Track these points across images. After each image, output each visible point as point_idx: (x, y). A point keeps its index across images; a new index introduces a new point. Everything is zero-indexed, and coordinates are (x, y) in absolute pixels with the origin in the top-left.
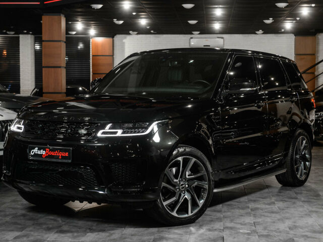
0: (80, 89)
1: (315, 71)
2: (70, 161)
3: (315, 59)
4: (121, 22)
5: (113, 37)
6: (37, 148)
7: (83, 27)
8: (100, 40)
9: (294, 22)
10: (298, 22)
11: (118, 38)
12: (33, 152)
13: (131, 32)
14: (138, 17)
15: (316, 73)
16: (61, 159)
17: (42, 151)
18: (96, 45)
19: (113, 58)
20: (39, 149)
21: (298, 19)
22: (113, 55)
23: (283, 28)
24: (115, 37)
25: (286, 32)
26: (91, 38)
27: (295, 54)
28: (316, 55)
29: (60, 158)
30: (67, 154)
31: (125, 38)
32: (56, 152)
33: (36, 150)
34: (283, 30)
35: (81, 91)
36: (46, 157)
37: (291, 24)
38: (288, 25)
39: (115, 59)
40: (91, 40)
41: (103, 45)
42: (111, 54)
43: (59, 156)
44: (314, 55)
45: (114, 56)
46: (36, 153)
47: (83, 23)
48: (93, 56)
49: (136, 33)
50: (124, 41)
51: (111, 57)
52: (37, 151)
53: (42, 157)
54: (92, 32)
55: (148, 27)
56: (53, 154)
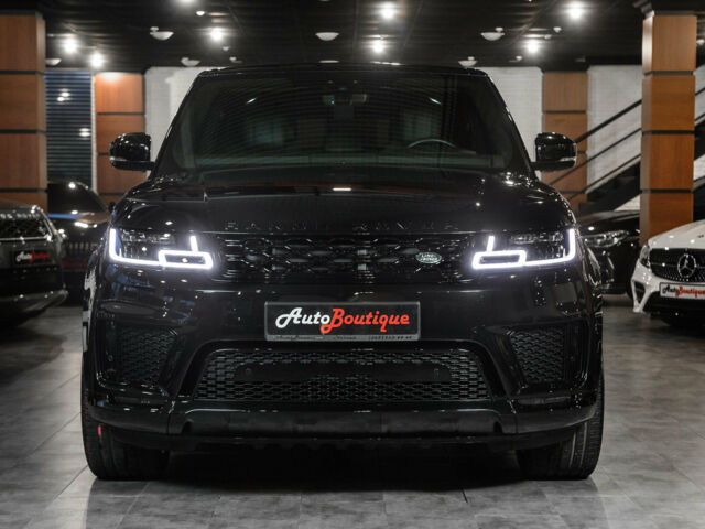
0: (72, 186)
1: (586, 148)
2: (415, 337)
3: (585, 122)
4: (167, 35)
5: (143, 72)
6: (299, 310)
7: (79, 46)
8: (114, 78)
9: (547, 36)
10: (556, 37)
11: (154, 74)
12: (282, 322)
13: (185, 61)
14: (206, 21)
15: (590, 153)
16: (386, 333)
17: (318, 315)
18: (105, 91)
19: (144, 120)
20: (308, 311)
21: (557, 29)
22: (143, 113)
23: (520, 52)
24: (148, 72)
25: (525, 63)
26: (95, 75)
27: (544, 111)
28: (588, 112)
29: (383, 330)
30: (405, 320)
31: (171, 74)
32: (370, 315)
33: (295, 315)
34: (519, 58)
35: (74, 190)
36: (334, 331)
37: (540, 42)
38: (533, 45)
39: (148, 121)
40: (93, 80)
41: (120, 90)
42: (140, 111)
43: (380, 325)
44: (584, 112)
45: (146, 115)
46: (296, 322)
47: (80, 37)
48: (99, 114)
49: (196, 62)
50: (169, 80)
51: (139, 117)
52: (299, 316)
53: (319, 333)
54: (97, 59)
55: (226, 49)
56: (358, 321)
